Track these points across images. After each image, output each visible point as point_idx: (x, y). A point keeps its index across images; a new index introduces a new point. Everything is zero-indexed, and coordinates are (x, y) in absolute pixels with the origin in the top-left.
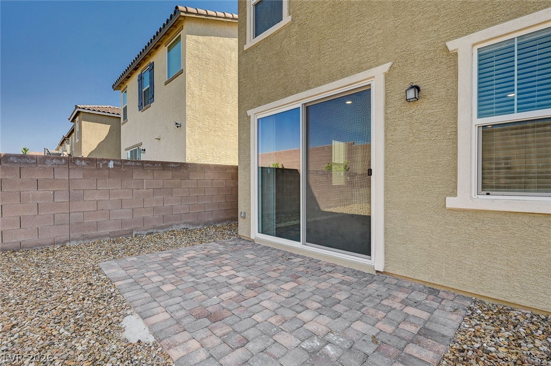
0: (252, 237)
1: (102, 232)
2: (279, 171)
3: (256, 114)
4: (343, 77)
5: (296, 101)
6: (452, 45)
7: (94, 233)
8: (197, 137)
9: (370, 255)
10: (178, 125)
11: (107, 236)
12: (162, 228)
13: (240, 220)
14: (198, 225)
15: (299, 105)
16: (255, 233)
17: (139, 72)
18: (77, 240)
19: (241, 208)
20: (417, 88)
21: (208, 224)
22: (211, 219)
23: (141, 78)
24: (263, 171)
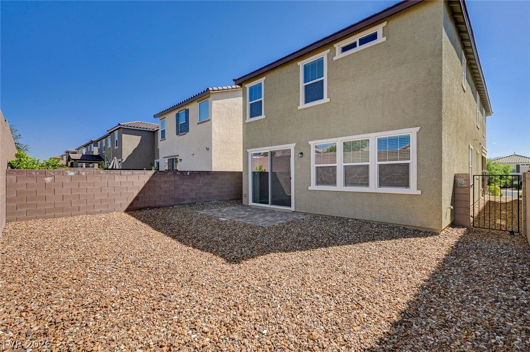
0: (249, 205)
1: (185, 202)
2: (262, 174)
3: (251, 151)
4: (283, 144)
5: (267, 149)
6: (310, 143)
7: (182, 202)
8: (217, 155)
9: (291, 206)
10: (208, 149)
11: (187, 204)
12: (207, 202)
13: (244, 198)
14: (222, 201)
15: (268, 151)
16: (251, 203)
17: (177, 112)
18: (177, 205)
19: (244, 192)
20: (302, 153)
21: (226, 201)
22: (228, 198)
23: (178, 115)
24: (254, 173)
